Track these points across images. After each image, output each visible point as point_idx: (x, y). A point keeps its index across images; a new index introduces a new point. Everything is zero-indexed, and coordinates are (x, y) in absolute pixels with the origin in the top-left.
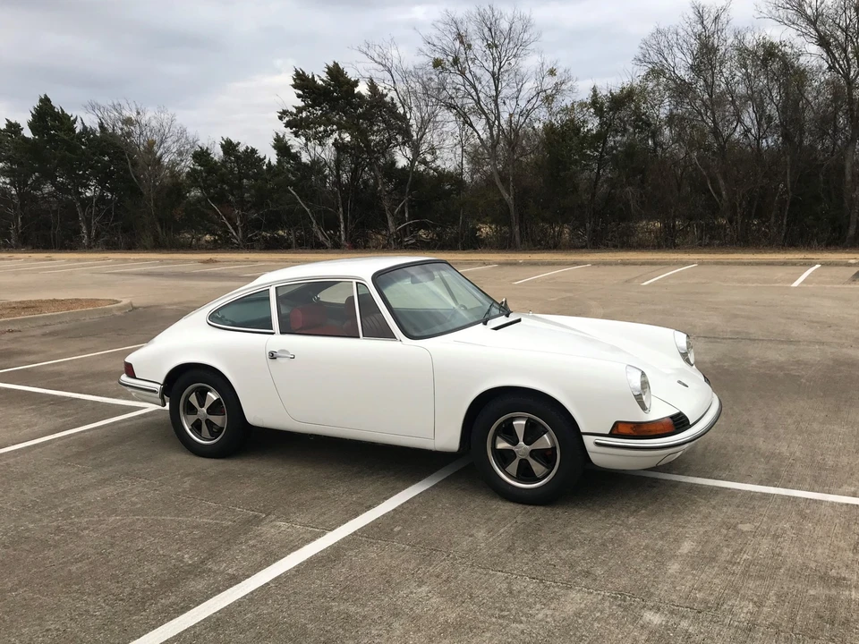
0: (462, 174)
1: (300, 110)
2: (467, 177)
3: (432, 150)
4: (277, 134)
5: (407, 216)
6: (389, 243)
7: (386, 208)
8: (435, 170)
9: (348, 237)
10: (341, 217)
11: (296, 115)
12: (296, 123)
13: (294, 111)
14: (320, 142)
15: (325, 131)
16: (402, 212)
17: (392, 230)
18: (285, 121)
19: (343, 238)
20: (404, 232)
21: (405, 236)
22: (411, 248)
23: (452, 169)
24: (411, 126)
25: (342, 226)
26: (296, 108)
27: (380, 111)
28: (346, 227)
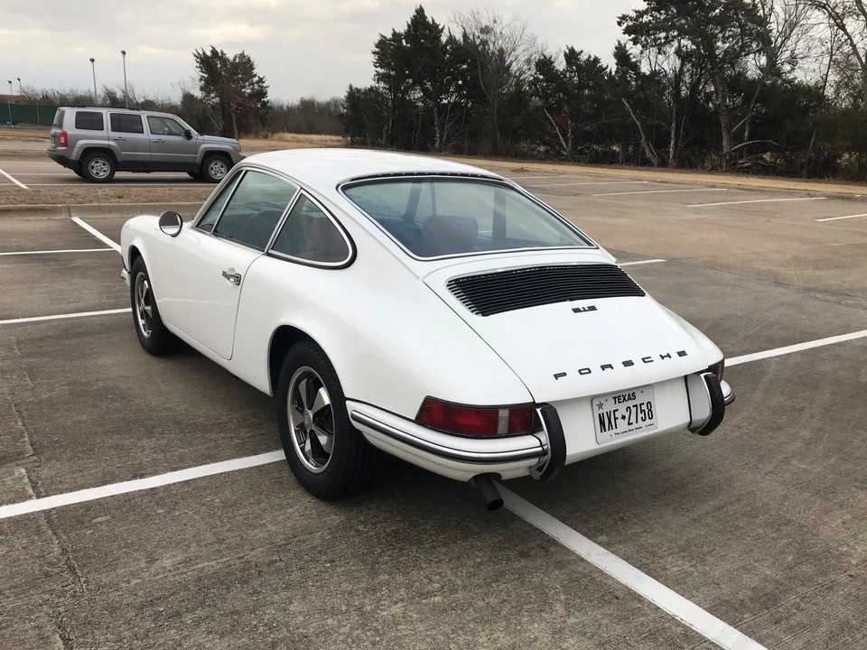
0: (824, 87)
1: (640, 14)
2: (829, 92)
3: (793, 60)
4: (619, 42)
5: (746, 134)
6: (721, 166)
7: (723, 125)
8: (790, 82)
9: (677, 154)
10: (673, 133)
11: (636, 20)
12: (636, 29)
13: (634, 15)
14: (659, 50)
15: (666, 38)
16: (742, 130)
17: (725, 150)
18: (624, 26)
19: (671, 156)
20: (740, 153)
21: (741, 158)
22: (744, 172)
23: (812, 83)
24: (771, 31)
25: (672, 142)
26: (636, 12)
27: (737, 14)
28: (676, 145)
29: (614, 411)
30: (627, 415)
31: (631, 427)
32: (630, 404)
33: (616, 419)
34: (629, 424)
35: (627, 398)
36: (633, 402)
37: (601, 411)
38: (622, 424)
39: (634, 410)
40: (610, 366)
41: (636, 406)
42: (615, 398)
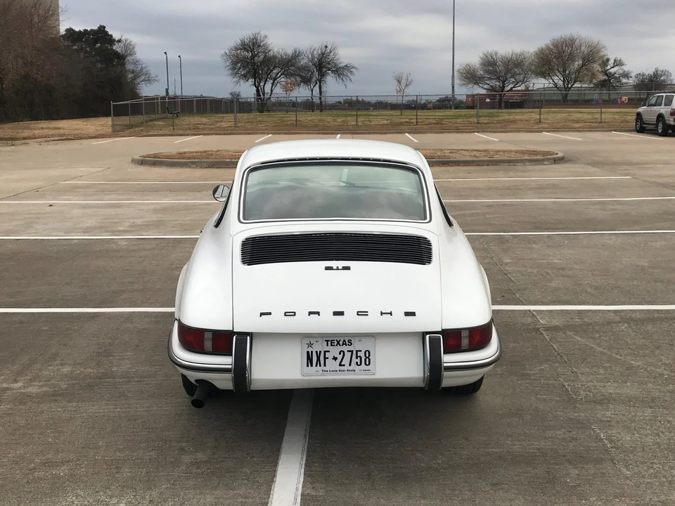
29: (325, 352)
30: (340, 357)
31: (342, 368)
32: (345, 348)
33: (325, 358)
34: (340, 365)
35: (341, 343)
36: (350, 348)
37: (310, 350)
38: (332, 365)
39: (348, 355)
40: (318, 313)
41: (352, 352)
42: (327, 341)
